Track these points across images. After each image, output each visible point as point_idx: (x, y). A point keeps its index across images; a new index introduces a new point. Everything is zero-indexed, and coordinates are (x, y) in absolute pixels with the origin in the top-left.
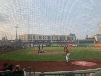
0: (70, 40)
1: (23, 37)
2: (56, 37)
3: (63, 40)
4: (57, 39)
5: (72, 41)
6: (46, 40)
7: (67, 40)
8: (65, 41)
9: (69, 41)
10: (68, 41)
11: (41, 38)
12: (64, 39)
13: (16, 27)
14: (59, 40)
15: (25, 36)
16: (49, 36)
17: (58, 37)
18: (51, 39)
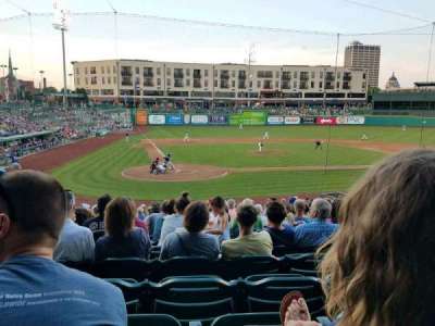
0: (335, 91)
1: (94, 72)
2: (260, 75)
4: (267, 85)
5: (342, 95)
6: (210, 88)
7: (316, 90)
8: (307, 95)
9: (329, 95)
10: (320, 95)
11: (185, 78)
12: (303, 86)
13: (57, 28)
14: (274, 89)
15: (102, 68)
16: (226, 72)
17: (269, 75)
18: (237, 84)
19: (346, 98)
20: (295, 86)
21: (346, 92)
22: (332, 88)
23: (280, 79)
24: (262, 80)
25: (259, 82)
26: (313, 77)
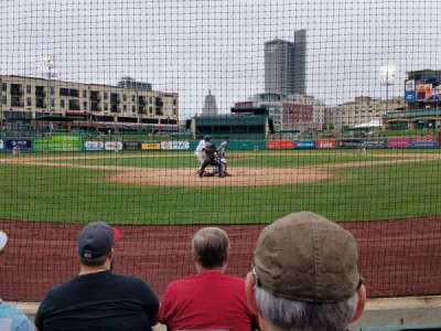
0: (148, 116)
2: (64, 92)
3: (109, 113)
4: (73, 105)
5: (156, 121)
7: (130, 114)
8: (120, 119)
10: (134, 120)
12: (114, 109)
14: (82, 111)
16: (17, 86)
17: (75, 93)
18: (34, 102)
19: (159, 125)
20: (106, 109)
21: (159, 118)
22: (145, 113)
23: (88, 100)
24: (67, 99)
25: (62, 102)
26: (125, 99)
